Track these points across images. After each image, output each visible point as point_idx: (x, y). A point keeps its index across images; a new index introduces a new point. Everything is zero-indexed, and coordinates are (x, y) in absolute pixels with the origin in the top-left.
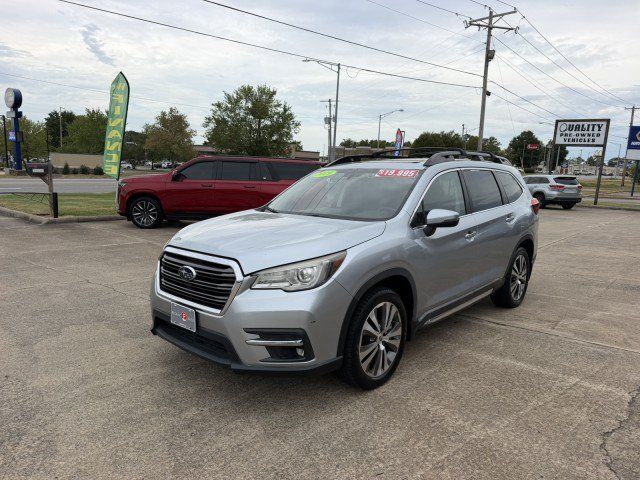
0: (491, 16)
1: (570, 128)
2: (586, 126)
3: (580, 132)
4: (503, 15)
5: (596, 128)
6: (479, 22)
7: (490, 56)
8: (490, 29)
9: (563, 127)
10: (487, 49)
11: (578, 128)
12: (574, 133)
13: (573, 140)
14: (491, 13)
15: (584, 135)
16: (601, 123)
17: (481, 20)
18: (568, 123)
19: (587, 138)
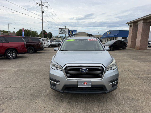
0: (42, 3)
1: (62, 30)
2: (65, 30)
3: (64, 31)
4: (45, 3)
5: (66, 30)
6: (39, 4)
7: (43, 12)
8: (42, 6)
9: (60, 30)
10: (42, 10)
11: (63, 30)
12: (63, 31)
13: (63, 33)
14: (42, 2)
15: (64, 32)
16: (67, 29)
17: (39, 3)
18: (61, 29)
19: (65, 32)
